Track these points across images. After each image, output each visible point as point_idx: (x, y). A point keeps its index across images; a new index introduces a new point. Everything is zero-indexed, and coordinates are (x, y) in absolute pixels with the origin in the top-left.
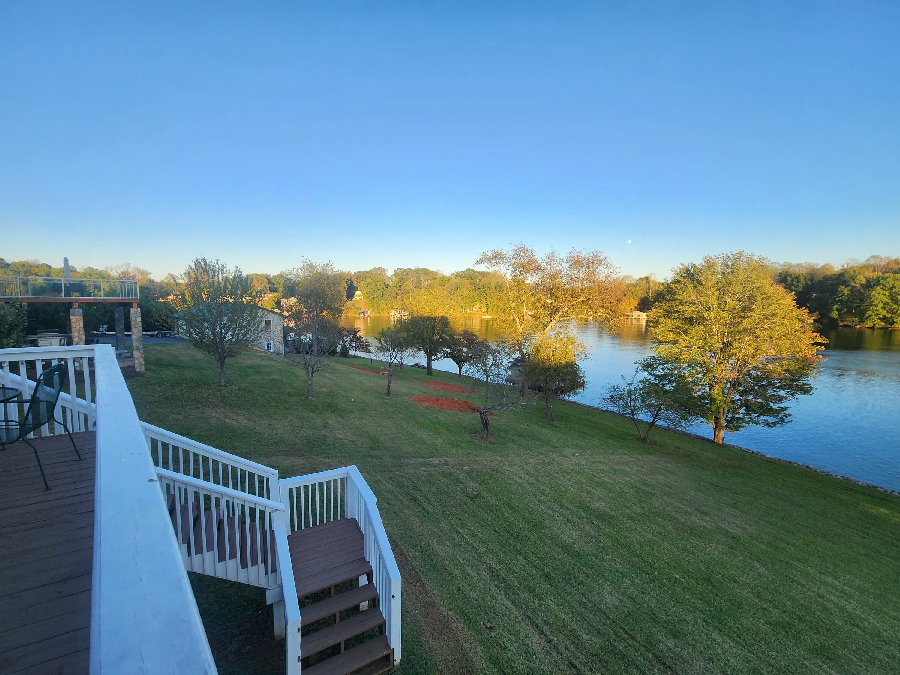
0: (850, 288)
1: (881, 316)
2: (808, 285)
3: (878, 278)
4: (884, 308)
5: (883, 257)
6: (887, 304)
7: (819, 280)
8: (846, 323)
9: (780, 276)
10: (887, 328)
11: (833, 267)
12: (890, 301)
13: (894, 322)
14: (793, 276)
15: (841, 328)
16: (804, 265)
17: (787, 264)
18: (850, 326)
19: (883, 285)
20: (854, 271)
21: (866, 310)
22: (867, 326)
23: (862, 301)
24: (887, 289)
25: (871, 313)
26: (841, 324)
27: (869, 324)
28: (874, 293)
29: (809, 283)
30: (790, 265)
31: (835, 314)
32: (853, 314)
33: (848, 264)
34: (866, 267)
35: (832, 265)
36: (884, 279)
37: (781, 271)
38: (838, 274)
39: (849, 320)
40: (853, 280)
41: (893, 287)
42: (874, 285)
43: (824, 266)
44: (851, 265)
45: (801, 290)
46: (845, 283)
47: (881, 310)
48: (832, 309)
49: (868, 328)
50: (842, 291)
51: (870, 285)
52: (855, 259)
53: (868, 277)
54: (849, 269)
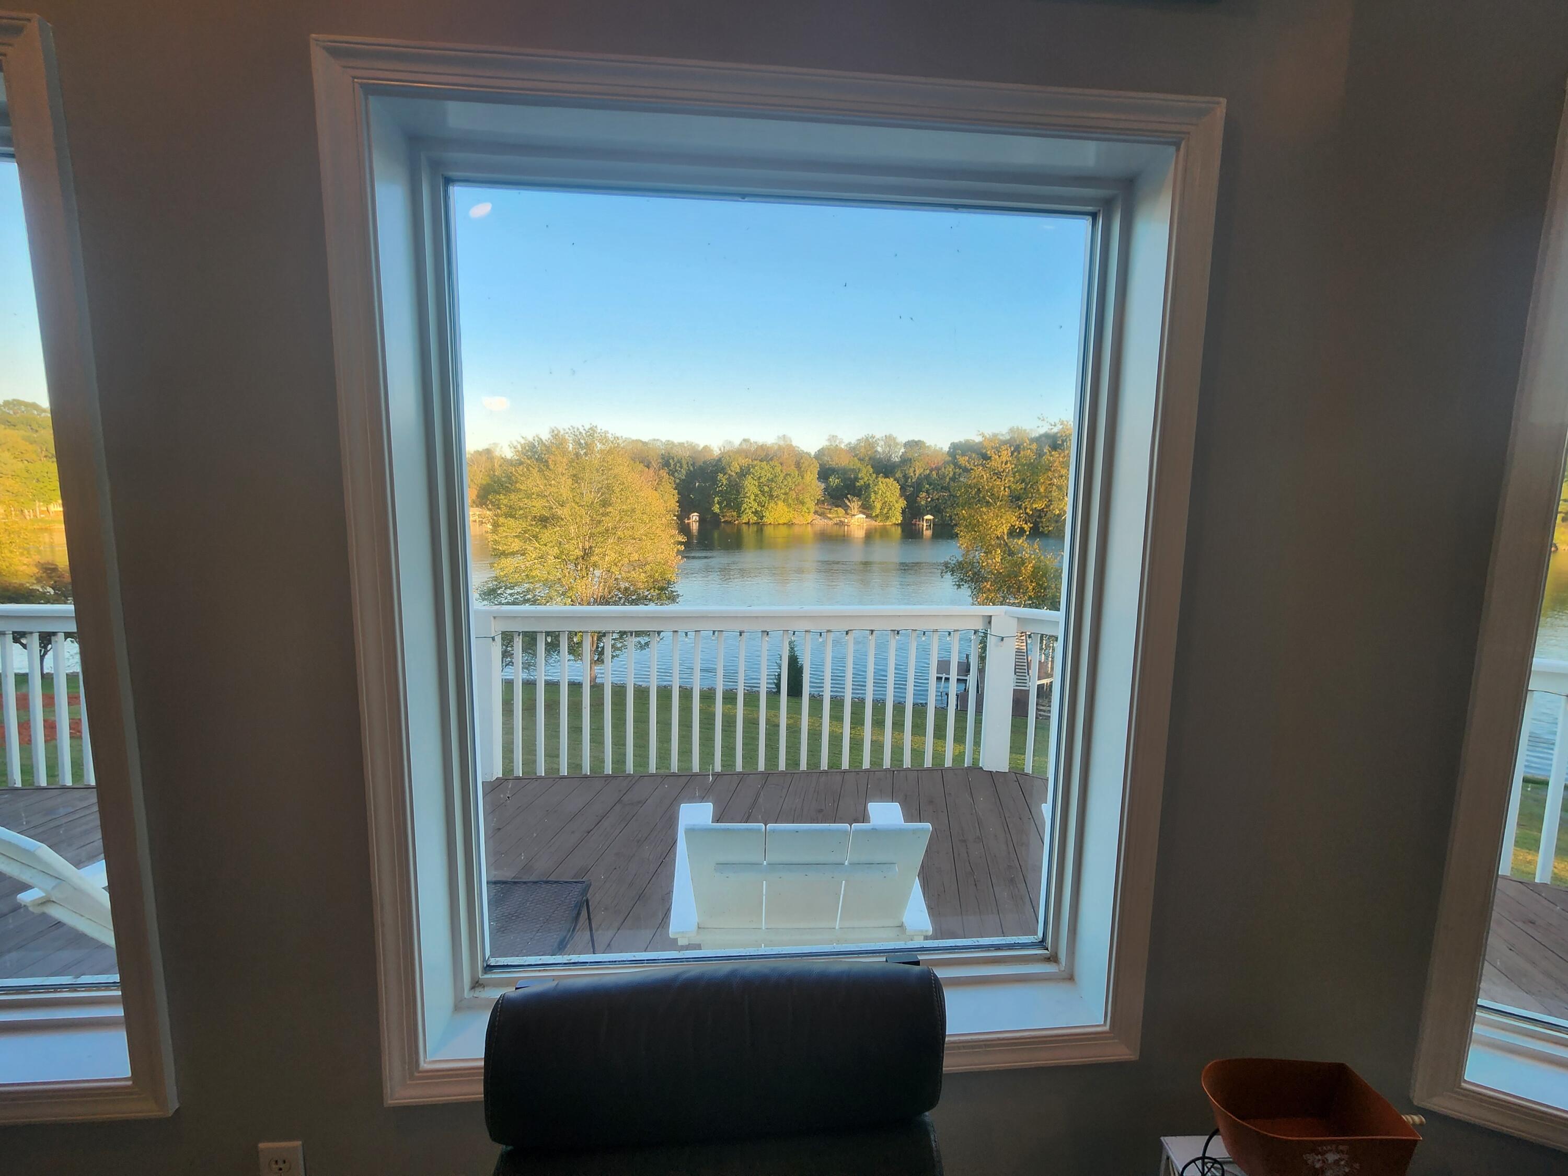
0: (727, 476)
1: (754, 510)
2: (691, 471)
3: (749, 465)
4: (755, 500)
5: (752, 442)
6: (756, 496)
7: (700, 466)
8: (727, 519)
9: (663, 458)
10: (759, 523)
11: (712, 450)
12: (759, 492)
13: (763, 516)
14: (676, 459)
15: (723, 524)
16: (686, 445)
17: (670, 442)
18: (730, 522)
19: (753, 474)
20: (730, 457)
21: (742, 503)
22: (744, 521)
23: (738, 492)
24: (755, 478)
25: (745, 505)
26: (722, 520)
27: (745, 519)
28: (746, 482)
29: (692, 469)
30: (673, 443)
31: (716, 509)
32: (732, 507)
33: (724, 447)
34: (740, 452)
35: (711, 448)
36: (753, 467)
37: (663, 451)
38: (716, 459)
39: (730, 514)
40: (730, 467)
41: (759, 477)
42: (746, 474)
43: (705, 447)
44: (727, 448)
45: (684, 477)
46: (723, 470)
47: (753, 503)
48: (714, 502)
49: (745, 523)
50: (721, 480)
51: (744, 473)
52: (730, 442)
53: (741, 464)
54: (726, 453)
